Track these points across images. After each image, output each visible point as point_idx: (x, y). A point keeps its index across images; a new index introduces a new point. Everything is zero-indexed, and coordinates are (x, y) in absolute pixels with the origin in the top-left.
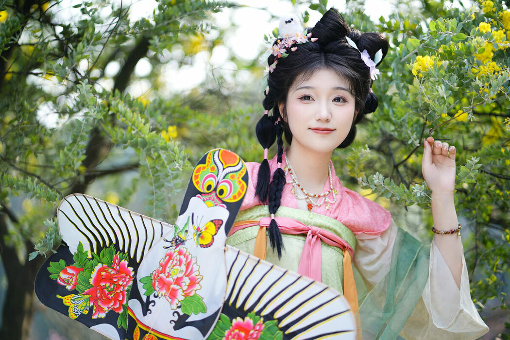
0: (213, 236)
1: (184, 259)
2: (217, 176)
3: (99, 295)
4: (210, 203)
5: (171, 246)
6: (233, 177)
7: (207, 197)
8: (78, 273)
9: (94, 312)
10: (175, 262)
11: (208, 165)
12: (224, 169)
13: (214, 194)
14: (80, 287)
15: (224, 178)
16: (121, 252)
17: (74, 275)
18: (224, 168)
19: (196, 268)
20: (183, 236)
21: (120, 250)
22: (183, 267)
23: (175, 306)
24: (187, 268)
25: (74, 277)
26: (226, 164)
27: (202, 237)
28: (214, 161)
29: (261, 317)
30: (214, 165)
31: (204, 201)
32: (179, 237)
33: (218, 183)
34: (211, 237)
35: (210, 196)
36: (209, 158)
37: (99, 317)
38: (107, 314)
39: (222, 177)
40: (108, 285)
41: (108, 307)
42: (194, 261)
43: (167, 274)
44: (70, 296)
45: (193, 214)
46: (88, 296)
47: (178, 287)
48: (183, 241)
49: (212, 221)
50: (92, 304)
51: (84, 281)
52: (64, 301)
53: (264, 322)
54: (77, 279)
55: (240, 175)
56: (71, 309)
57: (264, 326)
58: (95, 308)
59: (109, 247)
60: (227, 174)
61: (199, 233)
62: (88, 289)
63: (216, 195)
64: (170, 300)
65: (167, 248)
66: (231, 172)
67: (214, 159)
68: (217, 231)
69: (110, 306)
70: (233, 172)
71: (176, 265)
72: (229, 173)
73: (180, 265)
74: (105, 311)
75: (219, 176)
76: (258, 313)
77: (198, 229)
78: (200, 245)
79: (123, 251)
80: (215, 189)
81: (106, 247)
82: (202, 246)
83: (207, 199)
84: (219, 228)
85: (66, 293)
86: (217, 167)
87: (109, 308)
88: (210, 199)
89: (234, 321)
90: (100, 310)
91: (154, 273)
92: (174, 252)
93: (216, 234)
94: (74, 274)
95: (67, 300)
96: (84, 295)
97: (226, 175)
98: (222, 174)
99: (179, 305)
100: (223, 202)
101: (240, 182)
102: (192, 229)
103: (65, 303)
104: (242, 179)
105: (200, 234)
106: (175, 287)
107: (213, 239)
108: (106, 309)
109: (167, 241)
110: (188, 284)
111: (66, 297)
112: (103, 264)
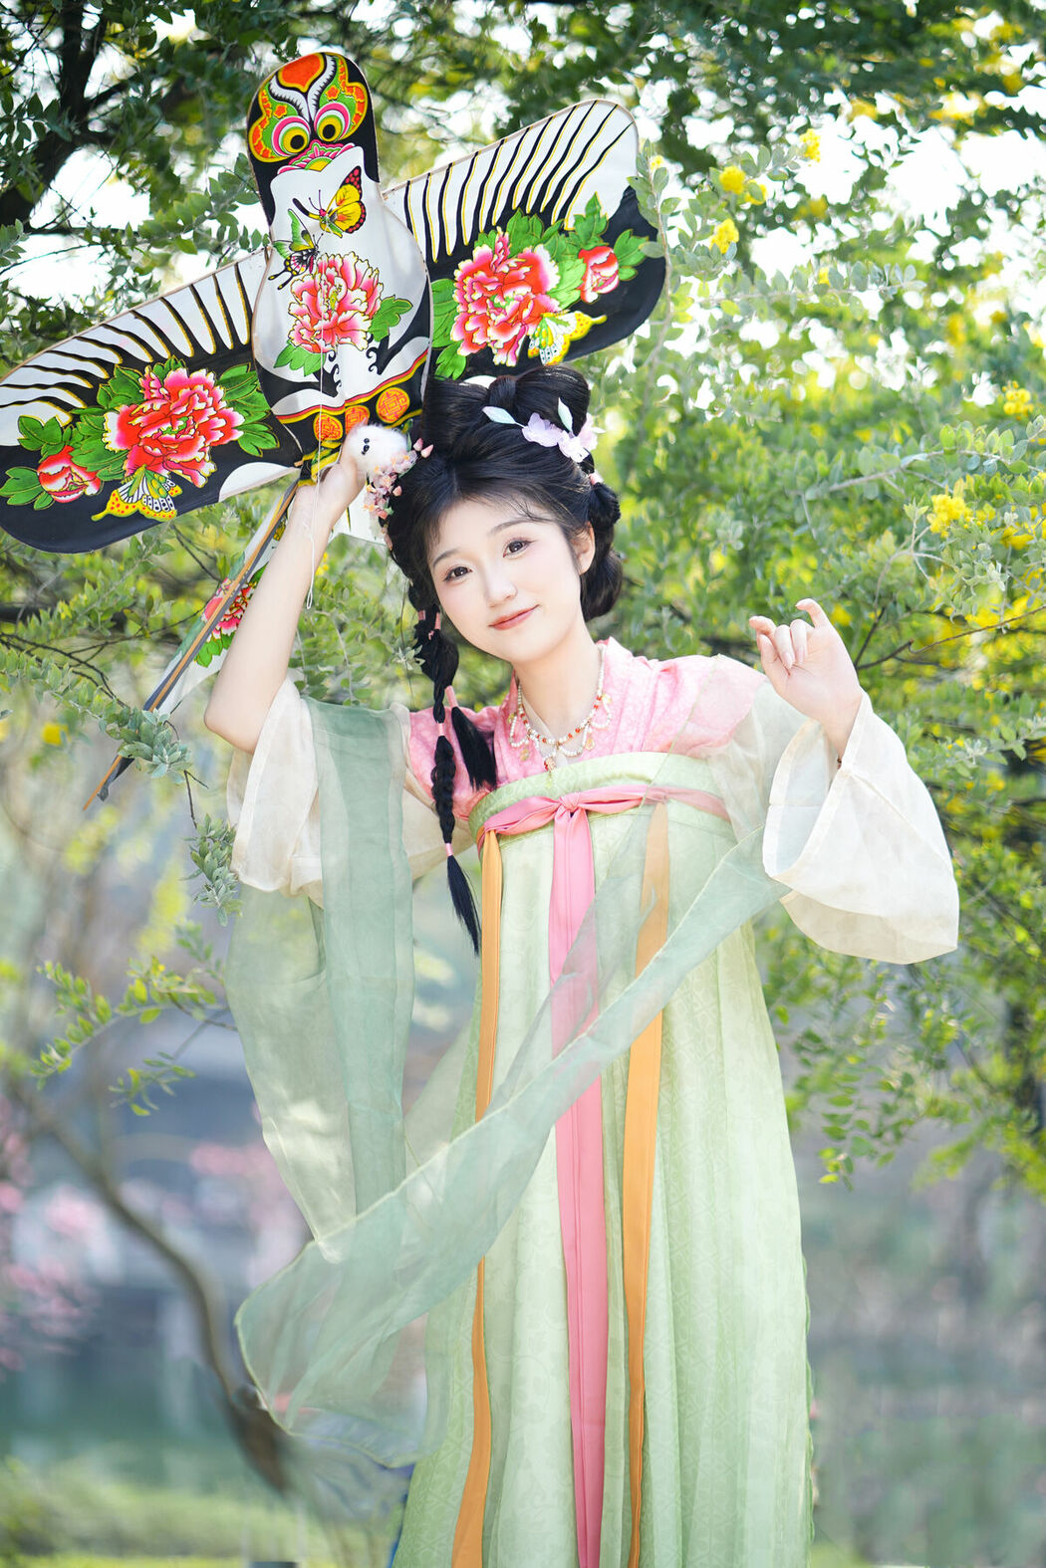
0: (359, 202)
1: (331, 271)
2: (300, 114)
3: (157, 451)
4: (318, 164)
5: (293, 276)
6: (332, 93)
7: (304, 158)
8: (70, 459)
9: (188, 478)
10: (325, 288)
11: (267, 112)
12: (305, 95)
13: (316, 145)
14: (105, 474)
15: (317, 106)
16: (152, 365)
17: (69, 468)
18: (304, 90)
19: (362, 267)
20: (304, 244)
21: (147, 364)
22: (339, 281)
23: (363, 344)
24: (346, 278)
25: (74, 470)
26: (304, 85)
27: (343, 219)
28: (277, 98)
29: (495, 228)
30: (279, 104)
31: (303, 167)
32: (301, 252)
33: (311, 123)
34: (357, 206)
35: (309, 153)
36: (264, 101)
37: (207, 474)
38: (214, 459)
39: (313, 109)
40: (165, 427)
41: (200, 451)
42: (350, 260)
43: (327, 316)
44: (112, 499)
45: (296, 201)
46: (142, 469)
47: (350, 313)
48: (314, 250)
49: (344, 183)
50: (165, 473)
51: (99, 458)
52: (115, 512)
53: (504, 230)
54: (83, 469)
55: (343, 78)
56: (147, 510)
57: (507, 234)
58: (179, 472)
59: (111, 375)
60: (319, 97)
61: (327, 217)
62: (126, 462)
63: (323, 142)
64: (348, 340)
65: (284, 285)
66: (323, 88)
67: (273, 95)
68: (360, 189)
69: (201, 445)
70: (326, 85)
71: (328, 289)
72: (321, 93)
73: (333, 284)
74: (204, 459)
75: (305, 112)
76: (489, 227)
77: (322, 212)
78: (347, 231)
79: (157, 359)
80: (314, 136)
81: (105, 381)
82: (350, 230)
83: (308, 162)
84: (360, 182)
85: (100, 501)
86: (288, 101)
87: (202, 450)
88: (313, 157)
89: (457, 274)
90: (194, 465)
91: (292, 335)
92: (314, 277)
93: (361, 195)
94: (66, 466)
95: (118, 506)
96: (132, 474)
97: (318, 101)
98: (308, 107)
99: (369, 336)
100: (344, 142)
101: (350, 89)
102: (310, 223)
103: (123, 515)
104: (350, 81)
105: (332, 217)
106: (344, 316)
107: (362, 205)
108: (199, 456)
109: (276, 276)
110: (364, 299)
111: (109, 505)
112: (113, 410)
